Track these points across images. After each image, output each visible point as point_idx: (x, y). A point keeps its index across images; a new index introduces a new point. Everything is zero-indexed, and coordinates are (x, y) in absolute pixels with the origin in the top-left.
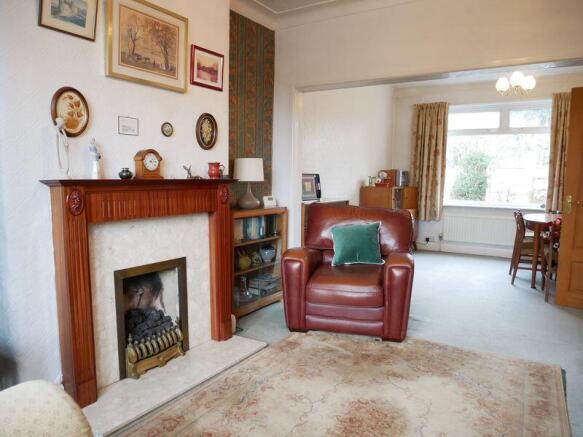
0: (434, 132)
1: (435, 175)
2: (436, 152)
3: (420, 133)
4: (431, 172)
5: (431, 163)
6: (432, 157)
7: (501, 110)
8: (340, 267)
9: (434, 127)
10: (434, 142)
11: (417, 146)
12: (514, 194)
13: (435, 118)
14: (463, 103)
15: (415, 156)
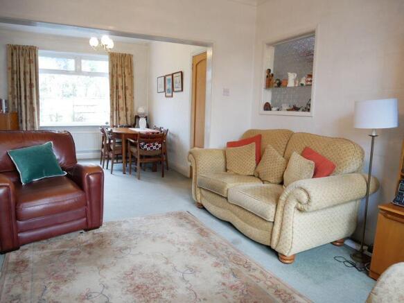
0: (28, 69)
1: (31, 103)
2: (31, 85)
3: (15, 69)
4: (28, 101)
5: (28, 94)
6: (28, 89)
7: (75, 58)
8: (30, 184)
9: (28, 65)
10: (28, 77)
11: (13, 79)
12: (61, 116)
13: (28, 58)
14: (49, 49)
15: (12, 87)
